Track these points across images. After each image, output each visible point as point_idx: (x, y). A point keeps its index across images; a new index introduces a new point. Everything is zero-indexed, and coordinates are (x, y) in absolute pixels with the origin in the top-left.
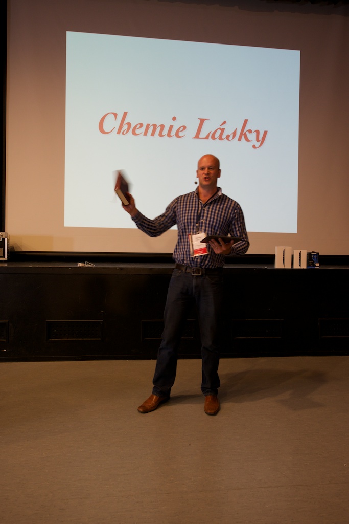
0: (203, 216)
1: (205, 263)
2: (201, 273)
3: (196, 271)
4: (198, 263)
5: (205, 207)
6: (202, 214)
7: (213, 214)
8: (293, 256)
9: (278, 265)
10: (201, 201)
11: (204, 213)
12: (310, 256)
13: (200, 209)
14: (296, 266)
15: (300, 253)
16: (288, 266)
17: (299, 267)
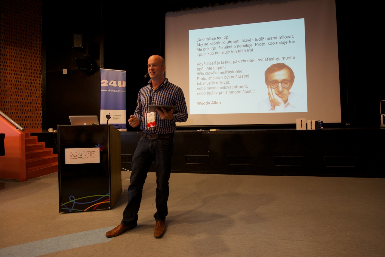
0: (154, 99)
1: (157, 131)
2: (155, 138)
3: (152, 136)
4: (152, 131)
5: (155, 92)
6: (153, 97)
7: (160, 96)
8: (307, 124)
9: (298, 128)
10: (153, 89)
11: (154, 96)
12: (317, 123)
13: (152, 94)
14: (309, 128)
15: (311, 122)
16: (304, 128)
17: (311, 129)
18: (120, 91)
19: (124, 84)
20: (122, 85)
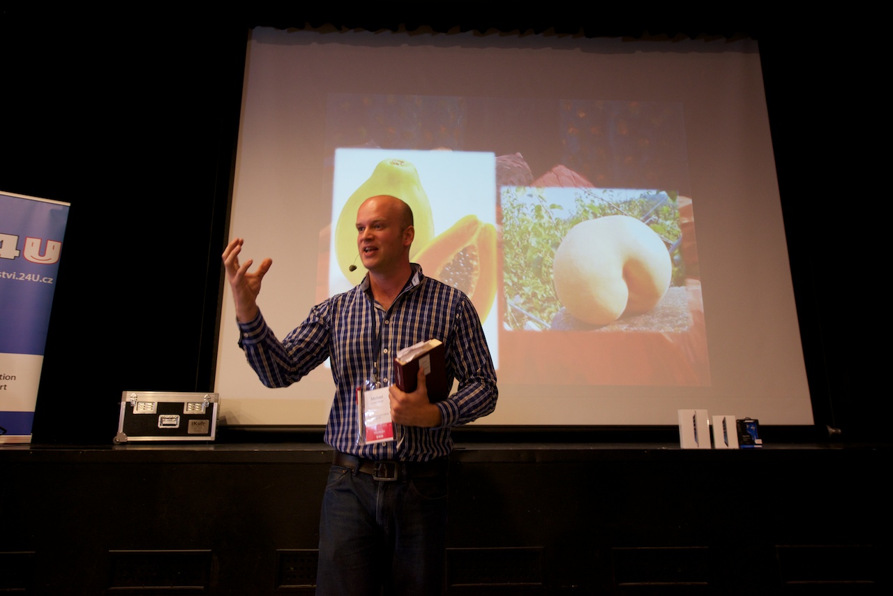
0: (387, 341)
5: (388, 318)
6: (383, 337)
9: (687, 442)
10: (379, 306)
11: (387, 333)
12: (742, 427)
14: (720, 444)
15: (724, 422)
17: (724, 446)
18: (29, 277)
19: (53, 252)
20: (42, 252)
